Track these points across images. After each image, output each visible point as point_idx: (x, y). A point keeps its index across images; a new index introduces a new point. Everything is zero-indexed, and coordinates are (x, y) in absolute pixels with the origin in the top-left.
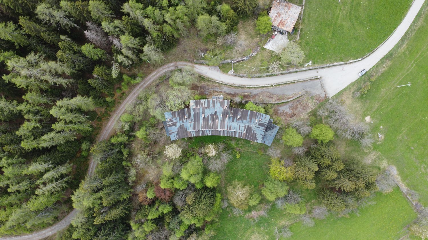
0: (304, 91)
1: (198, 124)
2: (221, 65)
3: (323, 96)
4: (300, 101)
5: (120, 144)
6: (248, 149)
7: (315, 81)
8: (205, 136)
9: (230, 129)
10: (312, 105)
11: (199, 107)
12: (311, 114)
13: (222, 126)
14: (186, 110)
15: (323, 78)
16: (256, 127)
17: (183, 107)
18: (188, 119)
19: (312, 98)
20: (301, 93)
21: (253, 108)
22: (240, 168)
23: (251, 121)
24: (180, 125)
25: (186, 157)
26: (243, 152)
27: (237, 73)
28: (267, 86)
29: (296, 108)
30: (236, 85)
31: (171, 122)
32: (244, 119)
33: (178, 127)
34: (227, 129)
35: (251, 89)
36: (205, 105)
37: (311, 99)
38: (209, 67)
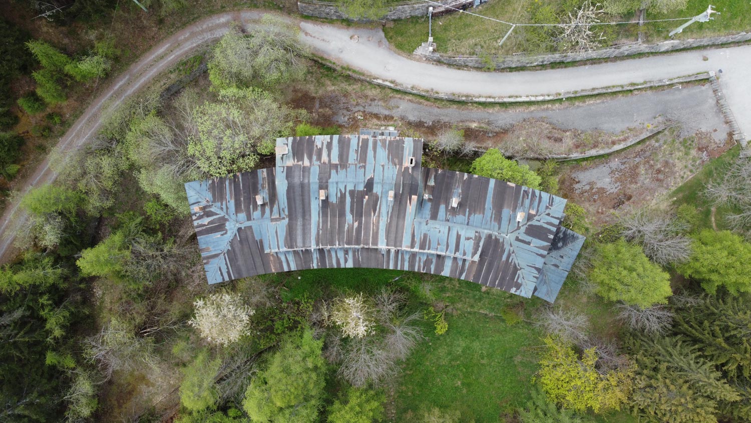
0: (660, 119)
1: (304, 225)
2: (392, 25)
3: (720, 136)
4: (648, 154)
5: (35, 290)
6: (472, 306)
7: (697, 90)
8: (332, 269)
9: (422, 247)
10: (686, 167)
11: (306, 163)
12: (680, 195)
13: (392, 236)
14: (263, 173)
15: (724, 79)
16: (517, 239)
17: (252, 164)
18: (267, 209)
19: (687, 144)
20: (650, 127)
21: (504, 172)
22: (443, 362)
23: (498, 218)
24: (239, 230)
25: (272, 332)
26: (455, 313)
27: (446, 51)
28: (544, 102)
29: (633, 175)
30: (442, 96)
31: (208, 216)
32: (473, 210)
33: (229, 236)
34: (412, 246)
35: (491, 111)
36: (329, 155)
37: (682, 148)
38: (351, 31)
